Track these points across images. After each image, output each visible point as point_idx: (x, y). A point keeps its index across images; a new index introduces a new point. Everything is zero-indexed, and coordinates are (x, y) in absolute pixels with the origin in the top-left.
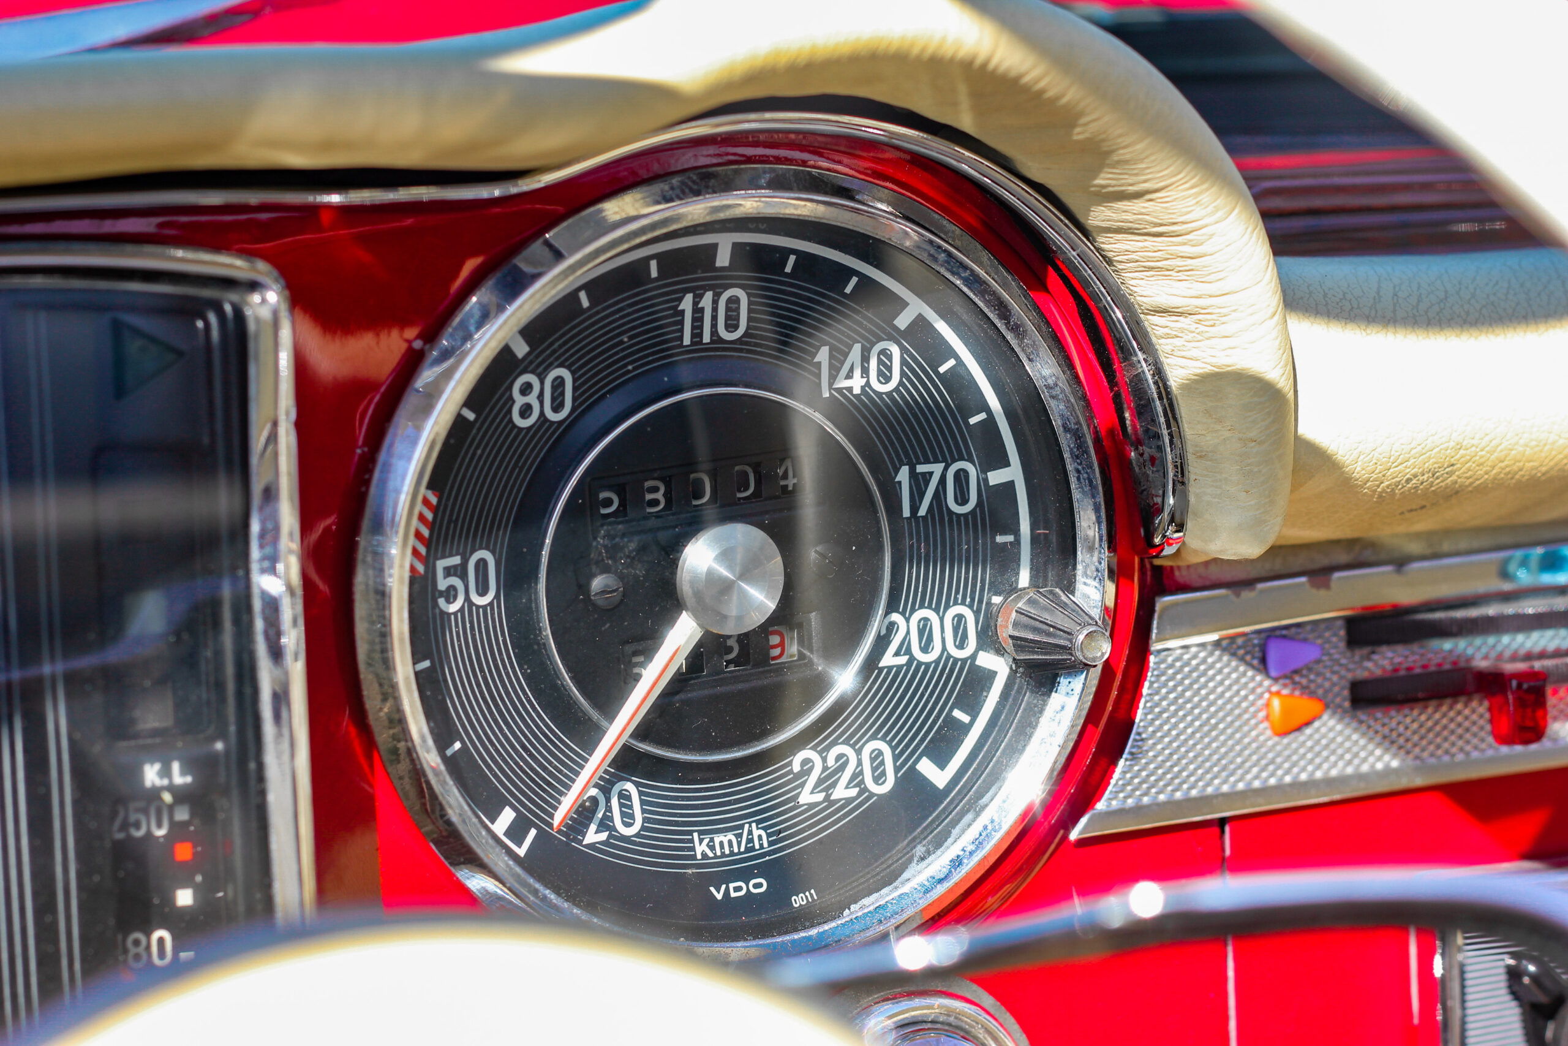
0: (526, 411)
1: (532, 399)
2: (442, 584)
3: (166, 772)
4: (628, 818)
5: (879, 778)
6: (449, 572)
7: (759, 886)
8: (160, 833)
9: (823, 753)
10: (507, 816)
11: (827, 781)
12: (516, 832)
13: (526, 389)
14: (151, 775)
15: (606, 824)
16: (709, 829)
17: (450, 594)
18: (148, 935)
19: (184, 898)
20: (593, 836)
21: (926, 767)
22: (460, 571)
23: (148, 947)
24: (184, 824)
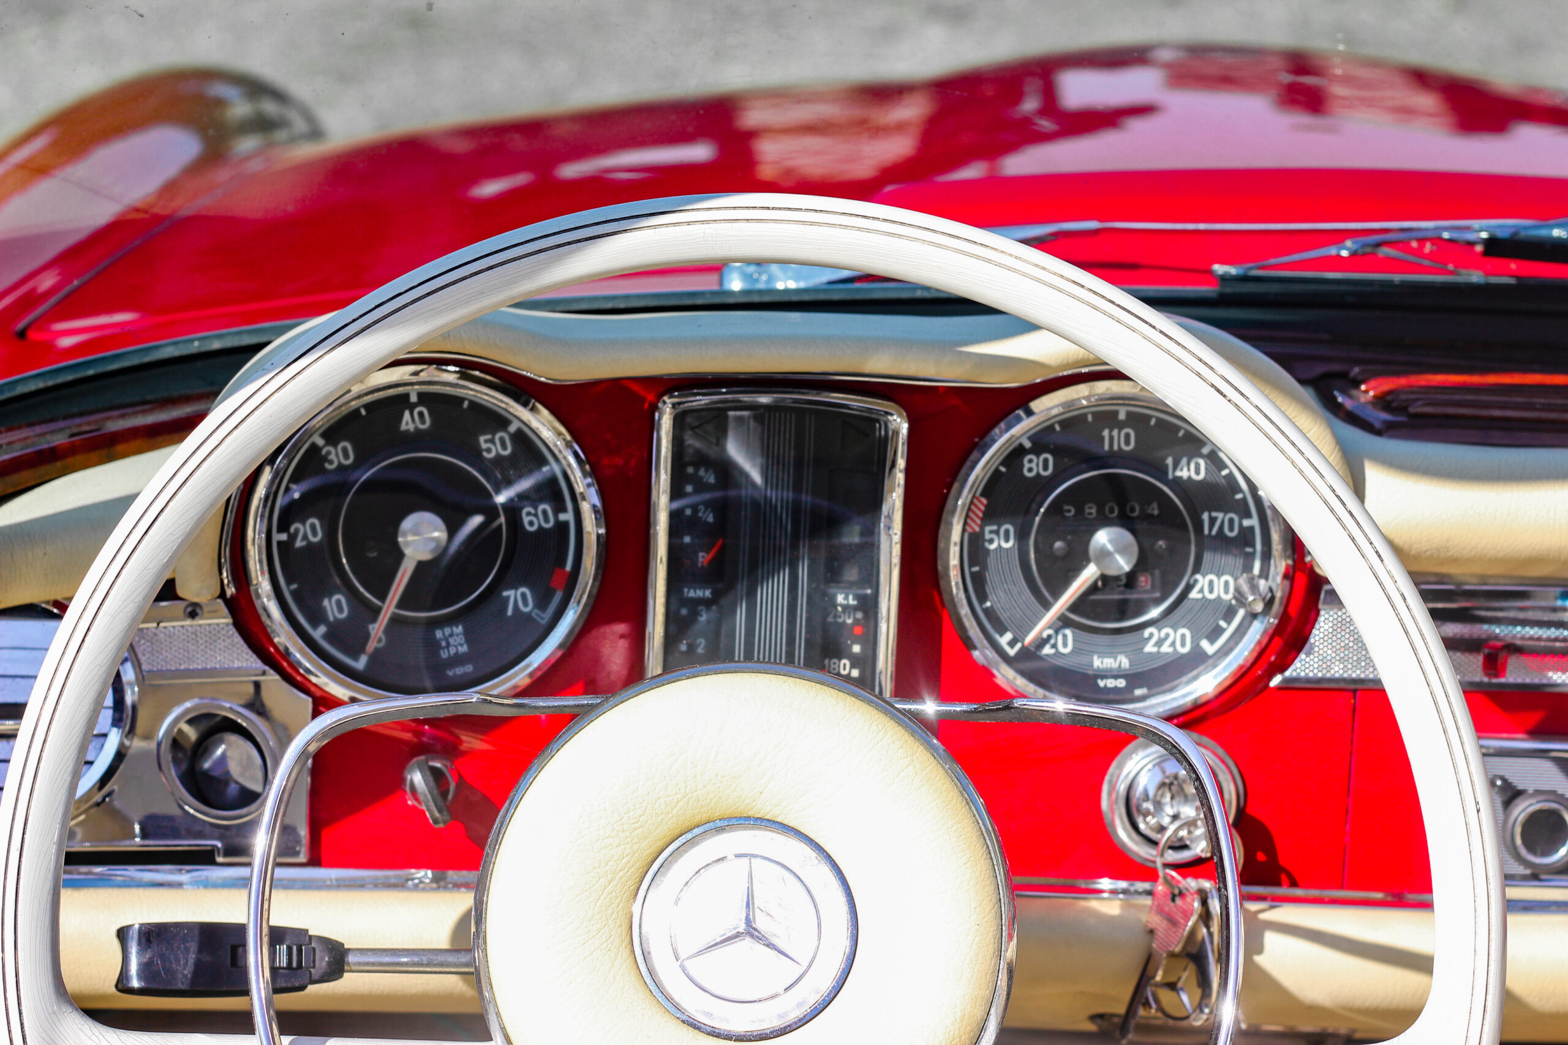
0: (1030, 470)
1: (1033, 465)
2: (988, 536)
3: (846, 598)
4: (1065, 645)
5: (1183, 645)
6: (991, 532)
7: (1121, 683)
8: (849, 621)
9: (1159, 631)
10: (1008, 636)
11: (1160, 643)
12: (1012, 644)
13: (1030, 461)
14: (840, 599)
15: (1054, 646)
16: (1102, 655)
17: (991, 541)
18: (840, 661)
19: (856, 649)
20: (1047, 650)
21: (1205, 644)
22: (997, 532)
23: (839, 667)
24: (858, 620)
